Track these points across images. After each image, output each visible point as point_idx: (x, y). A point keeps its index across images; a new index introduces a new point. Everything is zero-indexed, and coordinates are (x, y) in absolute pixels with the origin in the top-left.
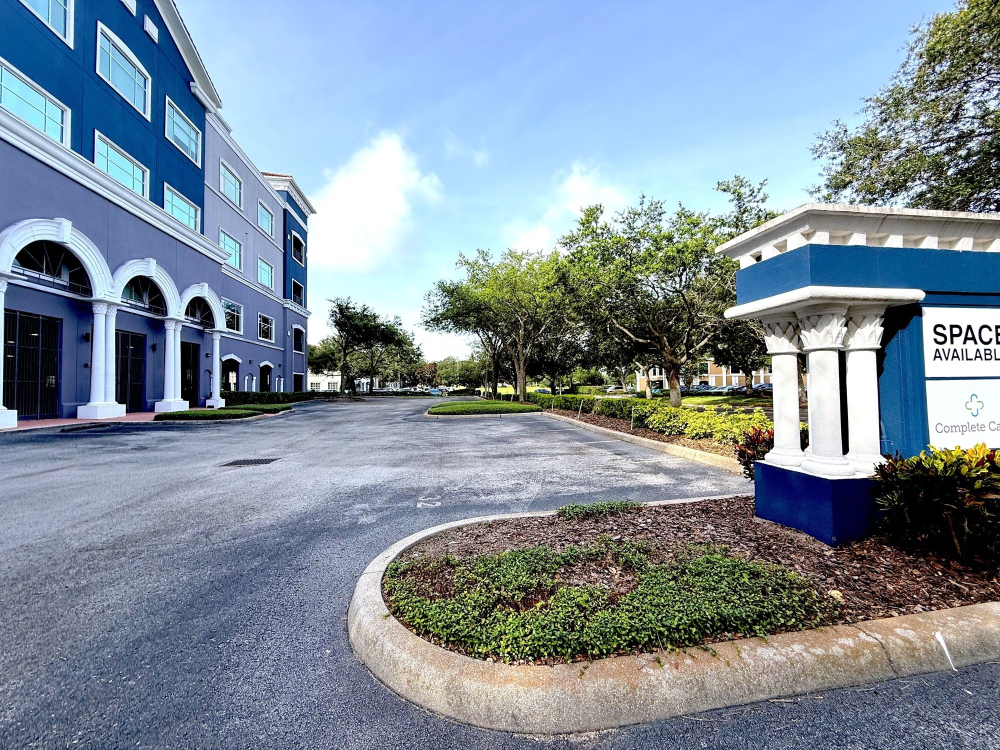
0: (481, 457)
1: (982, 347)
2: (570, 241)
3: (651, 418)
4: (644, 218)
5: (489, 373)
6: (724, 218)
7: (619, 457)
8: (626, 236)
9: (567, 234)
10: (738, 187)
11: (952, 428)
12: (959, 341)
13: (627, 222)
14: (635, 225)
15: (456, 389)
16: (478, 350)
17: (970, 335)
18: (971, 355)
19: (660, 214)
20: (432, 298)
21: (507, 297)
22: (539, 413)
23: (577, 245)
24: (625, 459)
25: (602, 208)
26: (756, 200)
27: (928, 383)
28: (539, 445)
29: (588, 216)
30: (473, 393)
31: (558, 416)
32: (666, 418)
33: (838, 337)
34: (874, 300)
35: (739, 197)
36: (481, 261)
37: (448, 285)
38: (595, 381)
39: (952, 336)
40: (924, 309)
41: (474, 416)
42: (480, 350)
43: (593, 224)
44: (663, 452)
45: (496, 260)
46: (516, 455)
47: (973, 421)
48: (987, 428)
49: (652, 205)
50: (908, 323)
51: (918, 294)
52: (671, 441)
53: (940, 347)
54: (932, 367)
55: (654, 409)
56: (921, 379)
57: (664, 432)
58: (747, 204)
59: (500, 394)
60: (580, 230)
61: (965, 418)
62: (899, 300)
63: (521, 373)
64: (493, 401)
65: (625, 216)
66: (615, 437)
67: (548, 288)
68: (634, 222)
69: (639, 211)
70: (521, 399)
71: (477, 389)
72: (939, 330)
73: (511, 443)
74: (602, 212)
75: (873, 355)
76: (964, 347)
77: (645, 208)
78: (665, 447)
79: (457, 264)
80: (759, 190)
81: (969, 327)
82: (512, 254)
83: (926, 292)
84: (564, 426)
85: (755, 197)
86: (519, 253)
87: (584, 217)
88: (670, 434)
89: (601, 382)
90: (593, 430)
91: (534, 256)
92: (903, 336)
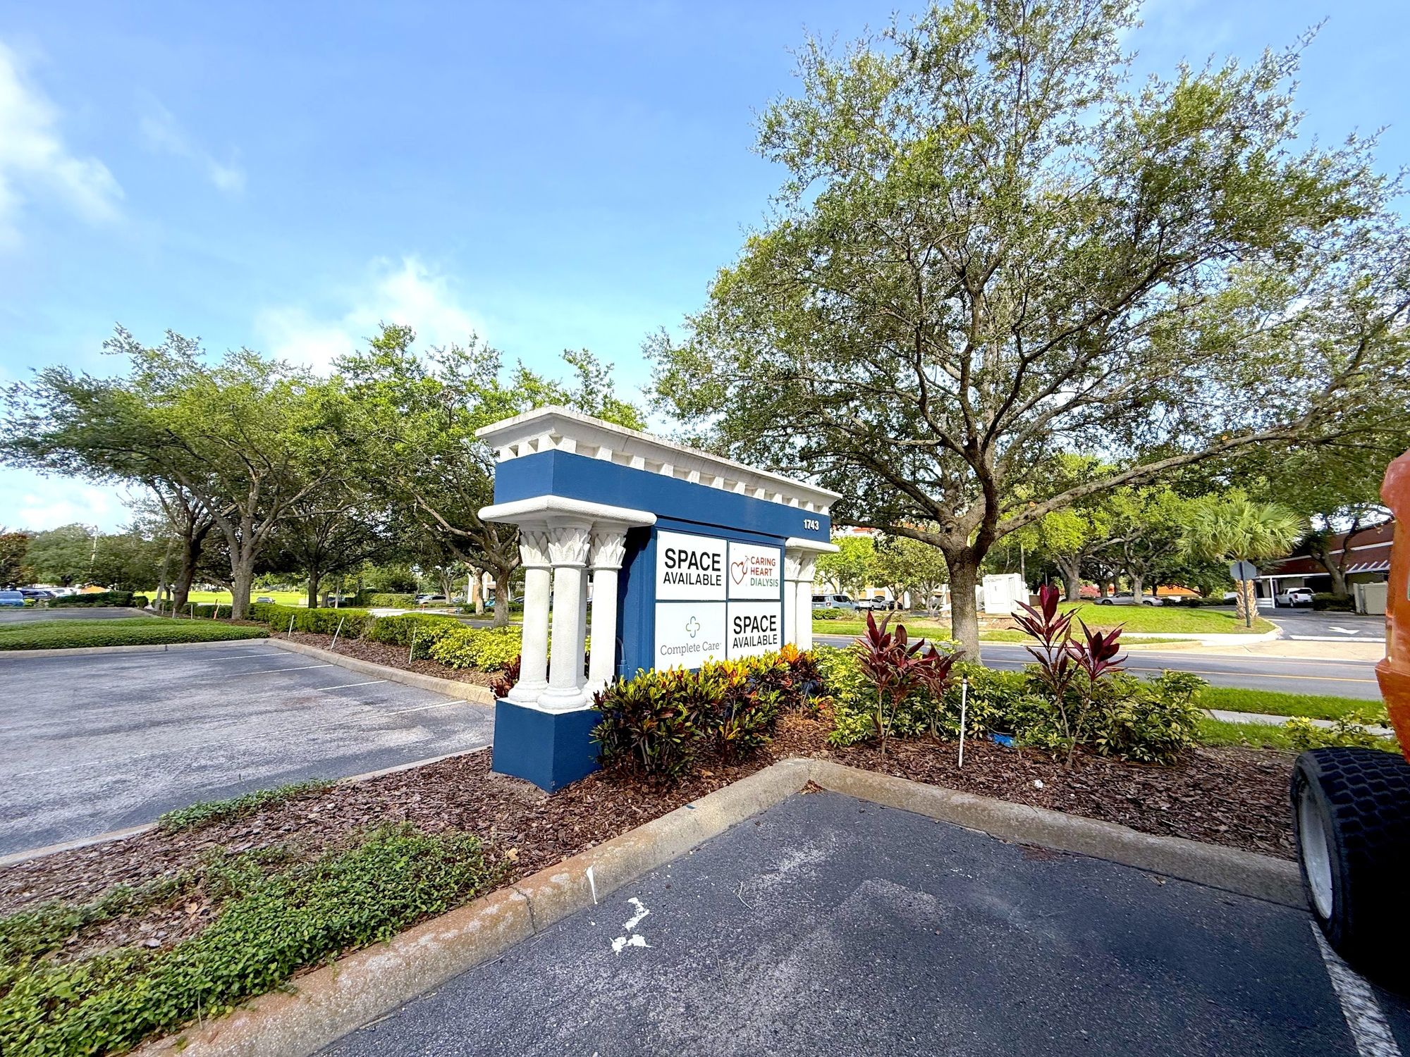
0: (55, 737)
1: (701, 572)
2: (357, 367)
3: (438, 645)
4: (474, 366)
5: (173, 564)
6: (569, 393)
7: (368, 708)
8: (445, 383)
9: (351, 354)
10: (585, 363)
11: (673, 650)
12: (685, 565)
13: (447, 364)
14: (460, 371)
15: (79, 592)
16: (153, 517)
17: (693, 561)
18: (693, 580)
19: (496, 367)
20: (20, 398)
21: (226, 429)
22: (260, 641)
23: (366, 376)
24: (376, 710)
25: (412, 334)
26: (603, 383)
27: (658, 605)
28: (223, 699)
29: (388, 337)
30: (128, 602)
31: (294, 645)
32: (457, 644)
33: (579, 554)
34: (613, 518)
35: (586, 375)
36: (173, 354)
37: (77, 381)
38: (403, 586)
39: (680, 560)
40: (660, 533)
41: (91, 650)
42: (158, 518)
43: (398, 352)
44: (442, 695)
45: (211, 359)
46: (158, 724)
47: (691, 642)
48: (701, 649)
49: (485, 351)
50: (646, 546)
51: (649, 518)
52: (457, 677)
53: (670, 571)
54: (662, 590)
55: (445, 632)
56: (653, 601)
57: (452, 664)
58: (593, 385)
59: (195, 604)
60: (374, 355)
61: (685, 640)
62: (635, 522)
63: (240, 569)
64: (173, 618)
65: (445, 354)
66: (381, 676)
67: (305, 430)
68: (457, 366)
69: (468, 354)
70: (236, 614)
71: (138, 594)
72: (670, 554)
73: (159, 700)
74: (412, 339)
75: (614, 576)
76: (689, 571)
77: (476, 353)
78: (446, 686)
79: (106, 345)
80: (606, 373)
81: (693, 554)
82: (250, 359)
83: (658, 516)
84: (298, 662)
85: (601, 379)
86: (266, 360)
87: (382, 338)
88: (460, 667)
89: (412, 588)
90: (349, 667)
91: (295, 371)
92: (642, 558)
